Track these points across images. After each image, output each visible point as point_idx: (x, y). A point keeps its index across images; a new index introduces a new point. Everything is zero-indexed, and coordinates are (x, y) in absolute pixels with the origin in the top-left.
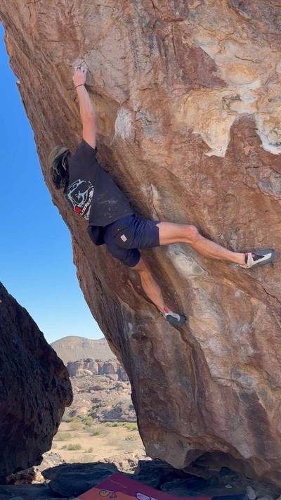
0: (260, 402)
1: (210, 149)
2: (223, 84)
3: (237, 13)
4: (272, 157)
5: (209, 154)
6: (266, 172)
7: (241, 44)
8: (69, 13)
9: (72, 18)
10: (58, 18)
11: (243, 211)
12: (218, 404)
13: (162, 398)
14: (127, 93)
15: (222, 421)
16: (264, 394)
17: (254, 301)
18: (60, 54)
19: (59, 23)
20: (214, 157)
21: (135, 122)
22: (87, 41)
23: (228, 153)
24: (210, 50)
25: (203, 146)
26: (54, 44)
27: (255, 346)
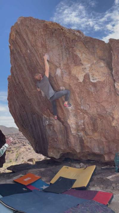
0: (83, 138)
1: (79, 80)
2: (83, 65)
3: (85, 46)
4: (92, 83)
5: (79, 81)
6: (91, 86)
7: (86, 54)
8: (45, 40)
9: (46, 42)
10: (41, 41)
11: (84, 94)
12: (72, 140)
13: (56, 140)
14: (60, 64)
15: (73, 144)
16: (84, 136)
17: (85, 115)
18: (41, 51)
19: (42, 43)
20: (80, 82)
21: (62, 72)
22: (49, 49)
23: (83, 81)
24: (79, 55)
25: (78, 79)
26: (40, 48)
27: (84, 125)
